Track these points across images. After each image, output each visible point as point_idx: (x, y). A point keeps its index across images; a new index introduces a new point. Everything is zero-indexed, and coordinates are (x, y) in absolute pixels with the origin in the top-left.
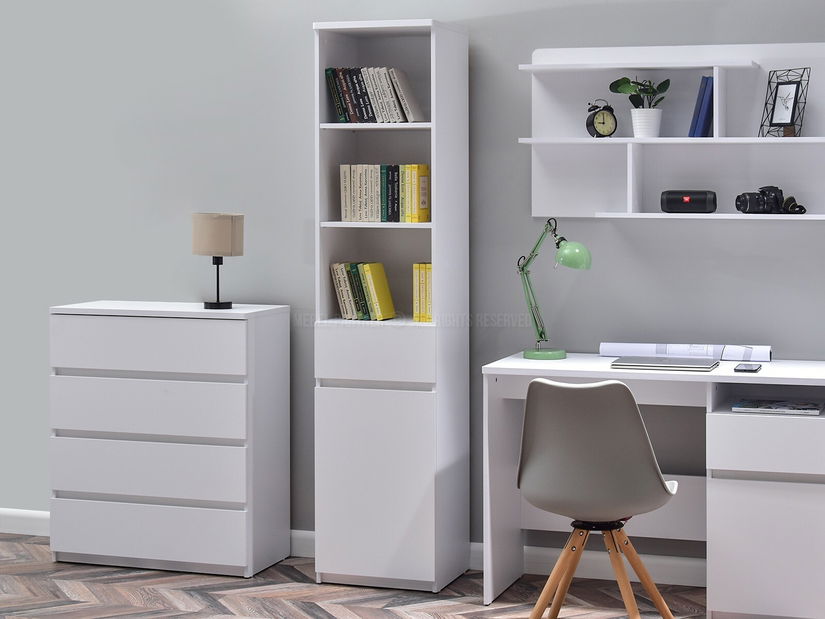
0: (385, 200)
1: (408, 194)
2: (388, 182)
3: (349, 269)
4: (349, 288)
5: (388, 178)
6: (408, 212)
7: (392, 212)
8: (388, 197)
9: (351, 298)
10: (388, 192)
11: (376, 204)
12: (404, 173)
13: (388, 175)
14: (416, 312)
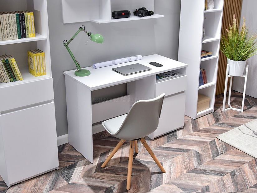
0: (19, 29)
1: (30, 26)
2: (20, 21)
3: (4, 61)
4: (5, 70)
5: (20, 19)
6: (30, 33)
7: (23, 34)
8: (20, 28)
9: (6, 74)
10: (20, 25)
11: (15, 32)
12: (27, 16)
13: (20, 18)
14: (36, 72)
